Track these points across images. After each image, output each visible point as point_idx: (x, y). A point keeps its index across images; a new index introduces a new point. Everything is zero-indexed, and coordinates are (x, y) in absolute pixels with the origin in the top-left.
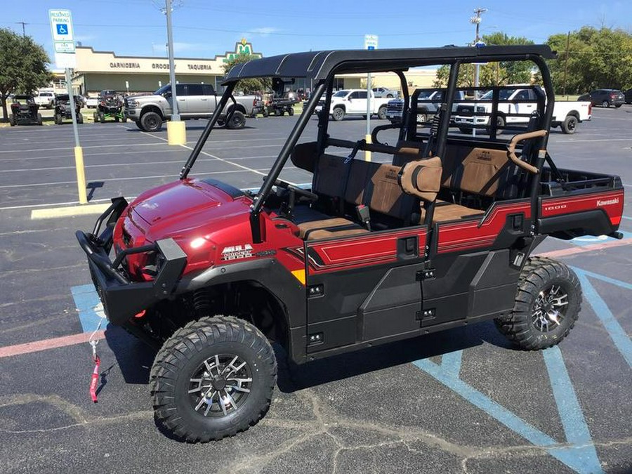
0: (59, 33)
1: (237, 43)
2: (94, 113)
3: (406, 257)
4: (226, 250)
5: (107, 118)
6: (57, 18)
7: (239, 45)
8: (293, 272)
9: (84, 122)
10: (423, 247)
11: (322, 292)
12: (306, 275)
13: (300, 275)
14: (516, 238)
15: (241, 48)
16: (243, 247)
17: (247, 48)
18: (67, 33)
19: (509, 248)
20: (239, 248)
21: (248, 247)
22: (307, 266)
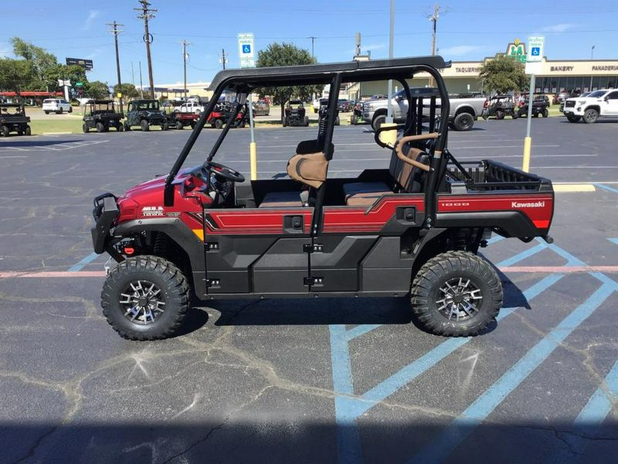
0: (244, 52)
1: (509, 44)
2: (351, 116)
3: (291, 231)
4: (145, 209)
5: (360, 121)
6: (243, 40)
7: (511, 46)
8: (194, 230)
9: (341, 124)
10: (308, 225)
11: (218, 249)
12: (204, 234)
13: (199, 233)
14: (407, 228)
15: (513, 48)
16: (157, 208)
17: (520, 49)
18: (250, 52)
19: (400, 236)
20: (154, 208)
21: (160, 208)
22: (204, 227)
